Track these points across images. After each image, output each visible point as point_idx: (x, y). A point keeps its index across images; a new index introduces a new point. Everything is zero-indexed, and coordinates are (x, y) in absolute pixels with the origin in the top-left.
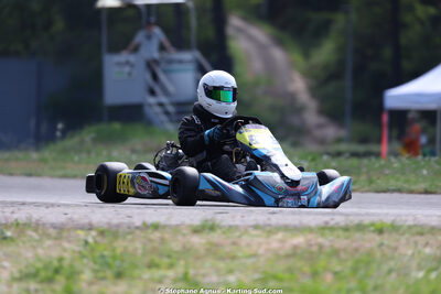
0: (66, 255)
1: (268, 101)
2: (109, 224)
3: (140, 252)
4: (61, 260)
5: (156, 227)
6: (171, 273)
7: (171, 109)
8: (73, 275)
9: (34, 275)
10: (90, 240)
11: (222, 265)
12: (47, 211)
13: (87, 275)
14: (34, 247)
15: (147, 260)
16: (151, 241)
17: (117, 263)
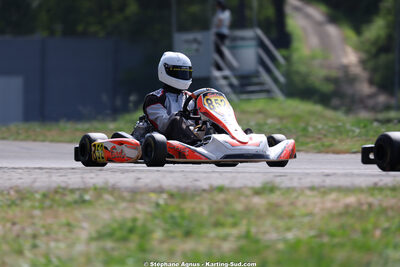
0: (140, 216)
1: (323, 73)
2: (179, 188)
3: (206, 213)
4: (134, 220)
5: (221, 189)
6: (235, 232)
7: (235, 82)
8: (145, 234)
9: (111, 235)
10: (161, 202)
11: (281, 224)
12: (123, 176)
13: (158, 234)
14: (110, 210)
15: (213, 220)
16: (216, 202)
17: (186, 223)
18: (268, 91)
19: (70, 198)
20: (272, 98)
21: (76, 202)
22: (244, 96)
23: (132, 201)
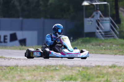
0: (74, 74)
2: (86, 66)
3: (94, 73)
4: (72, 75)
5: (99, 66)
6: (103, 79)
7: (103, 33)
10: (80, 70)
11: (117, 77)
14: (64, 72)
16: (97, 70)
17: (88, 76)
18: (113, 37)
19: (52, 68)
20: (115, 39)
21: (54, 70)
22: (106, 38)
23: (71, 69)
